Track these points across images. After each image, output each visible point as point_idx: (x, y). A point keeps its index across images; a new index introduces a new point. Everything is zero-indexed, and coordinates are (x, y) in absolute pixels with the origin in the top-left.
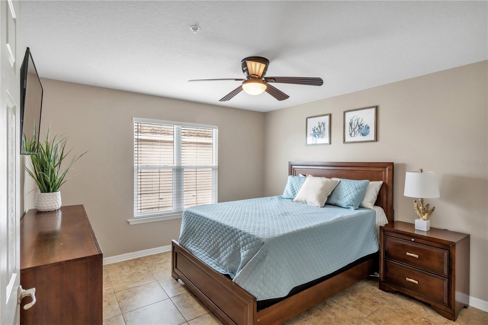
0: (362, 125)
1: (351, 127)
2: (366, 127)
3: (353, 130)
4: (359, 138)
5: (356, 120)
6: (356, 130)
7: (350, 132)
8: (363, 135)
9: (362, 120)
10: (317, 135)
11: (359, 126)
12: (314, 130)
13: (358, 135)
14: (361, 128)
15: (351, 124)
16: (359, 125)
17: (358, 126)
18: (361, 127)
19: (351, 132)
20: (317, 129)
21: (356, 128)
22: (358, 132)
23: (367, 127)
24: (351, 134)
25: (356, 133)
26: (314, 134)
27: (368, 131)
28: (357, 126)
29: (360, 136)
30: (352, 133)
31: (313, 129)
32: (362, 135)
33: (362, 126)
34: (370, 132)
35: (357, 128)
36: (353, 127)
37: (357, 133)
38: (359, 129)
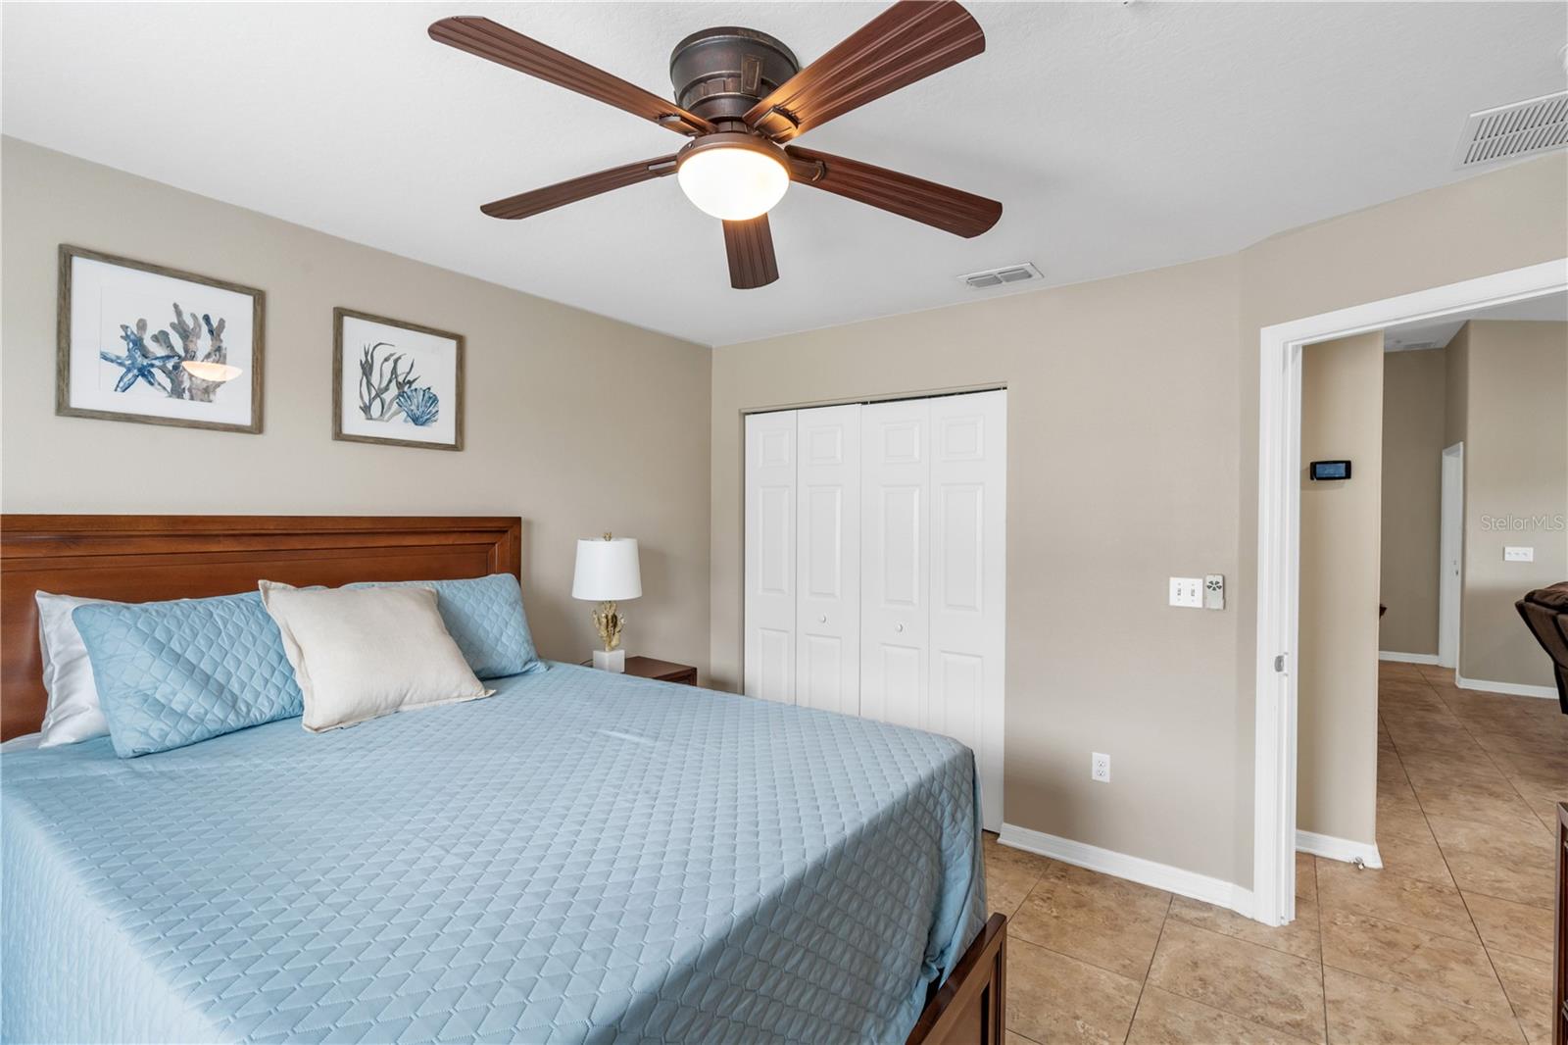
0: (410, 383)
1: (369, 384)
2: (427, 396)
3: (373, 393)
4: (399, 427)
5: (386, 360)
6: (388, 396)
7: (361, 397)
8: (416, 420)
9: (412, 365)
10: (163, 369)
11: (400, 385)
12: (137, 343)
13: (395, 418)
14: (409, 394)
15: (367, 368)
16: (401, 379)
17: (394, 382)
18: (406, 389)
19: (366, 399)
20: (162, 338)
21: (387, 388)
22: (395, 406)
23: (430, 398)
24: (366, 409)
25: (390, 408)
26: (131, 357)
27: (434, 411)
28: (390, 381)
29: (405, 421)
30: (370, 405)
31: (125, 328)
32: (414, 421)
33: (413, 387)
34: (439, 416)
35: (393, 390)
36: (375, 379)
37: (392, 411)
38: (399, 395)
